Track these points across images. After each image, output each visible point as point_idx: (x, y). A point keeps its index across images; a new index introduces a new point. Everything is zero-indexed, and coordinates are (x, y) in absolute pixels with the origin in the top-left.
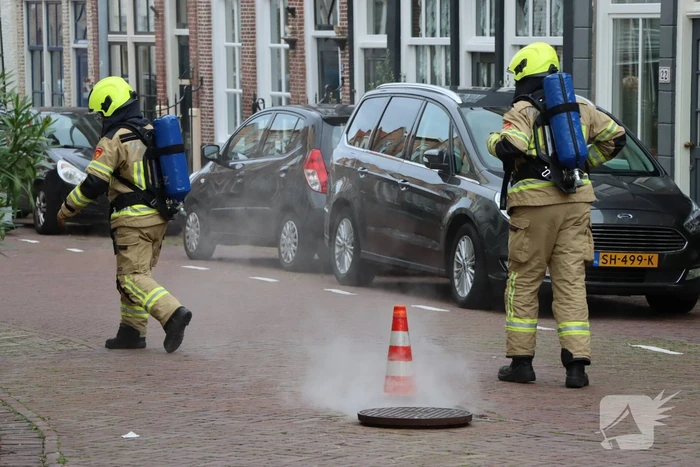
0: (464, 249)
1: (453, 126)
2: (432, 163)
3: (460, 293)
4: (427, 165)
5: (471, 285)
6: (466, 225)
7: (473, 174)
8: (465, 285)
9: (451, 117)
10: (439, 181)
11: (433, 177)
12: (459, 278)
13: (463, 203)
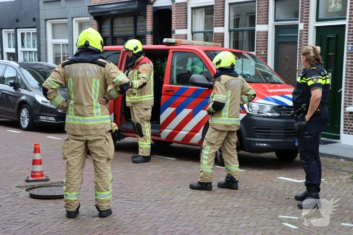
0: (24, 113)
1: (17, 73)
2: (11, 85)
3: (23, 126)
4: (10, 86)
5: (27, 123)
6: (25, 105)
7: (26, 88)
8: (25, 123)
9: (17, 71)
10: (14, 91)
11: (11, 89)
12: (23, 121)
13: (23, 98)
